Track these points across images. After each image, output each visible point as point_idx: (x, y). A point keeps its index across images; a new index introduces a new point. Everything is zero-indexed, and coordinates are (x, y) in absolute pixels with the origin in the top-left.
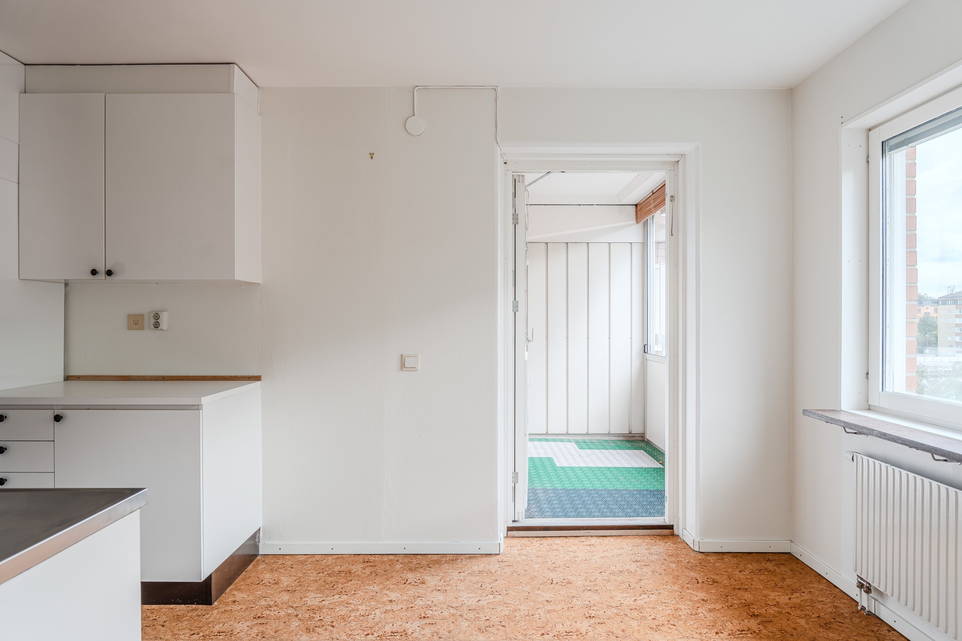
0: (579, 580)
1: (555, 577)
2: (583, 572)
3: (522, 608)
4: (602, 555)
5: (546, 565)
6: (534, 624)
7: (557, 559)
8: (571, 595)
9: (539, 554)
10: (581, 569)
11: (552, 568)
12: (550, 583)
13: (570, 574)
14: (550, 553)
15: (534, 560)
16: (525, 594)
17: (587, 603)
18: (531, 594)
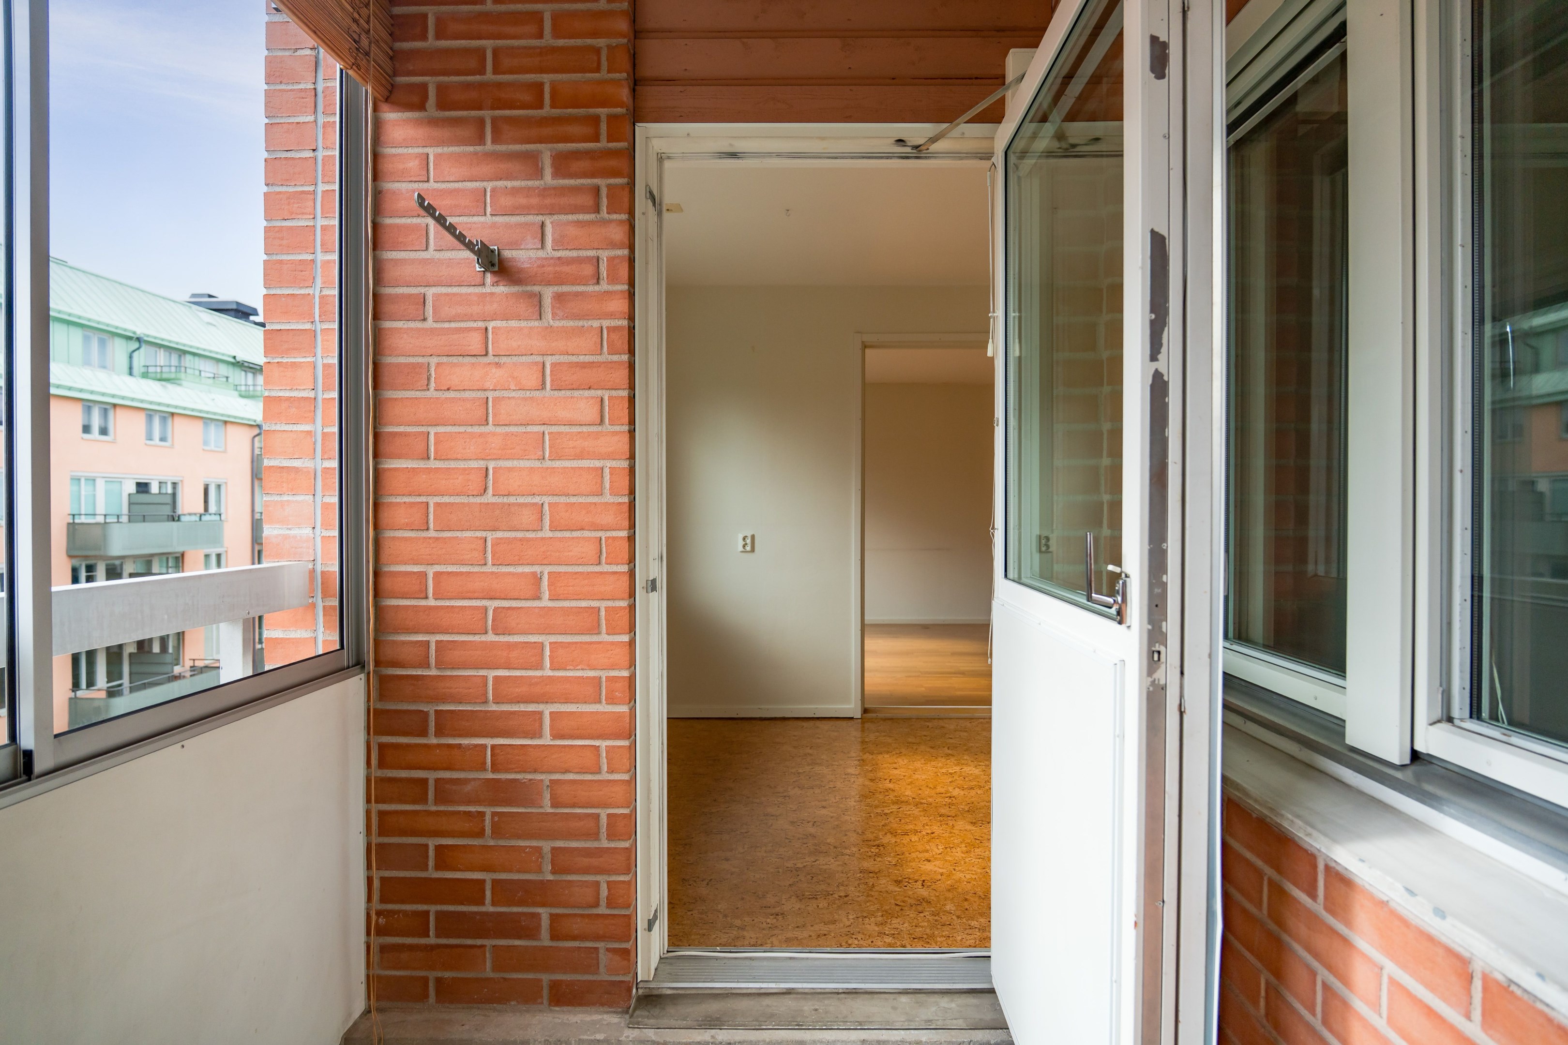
0: (883, 886)
1: (919, 890)
2: (875, 897)
3: (960, 855)
4: (832, 927)
5: (933, 909)
6: (943, 841)
7: (915, 920)
8: (898, 867)
9: (948, 929)
10: (876, 902)
11: (924, 904)
12: (926, 882)
13: (895, 893)
14: (928, 931)
15: (954, 917)
16: (960, 868)
17: (879, 859)
18: (952, 868)
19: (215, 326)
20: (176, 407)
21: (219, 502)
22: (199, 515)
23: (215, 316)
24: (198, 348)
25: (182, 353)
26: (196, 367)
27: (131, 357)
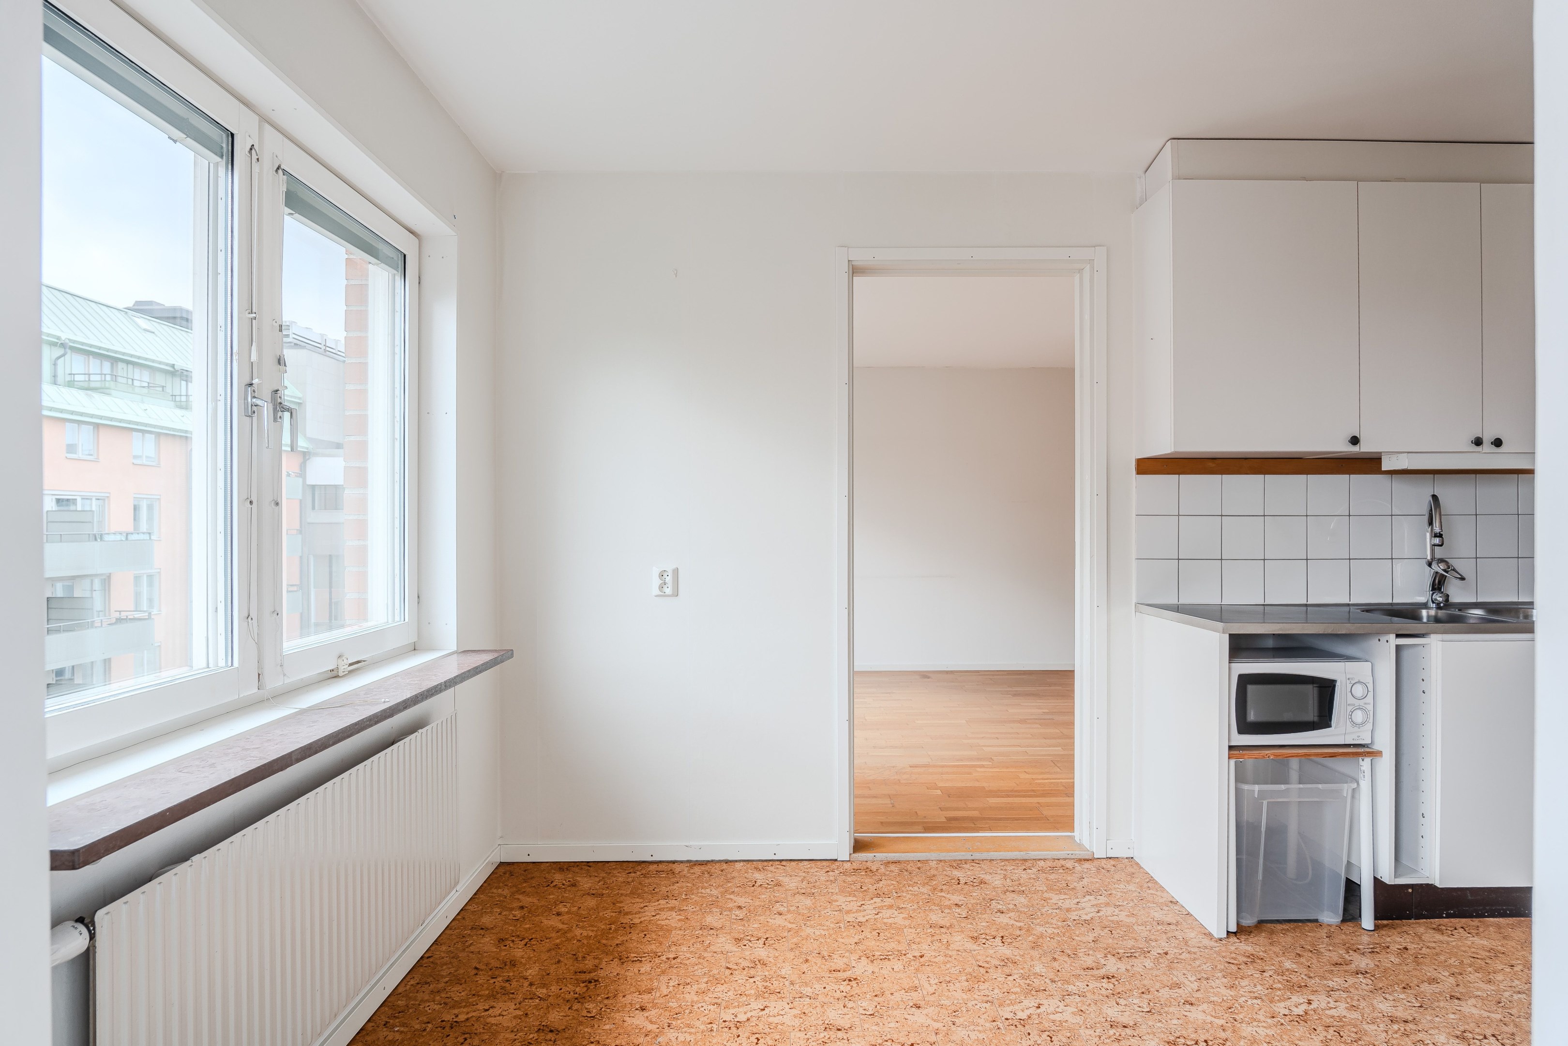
19: (154, 333)
20: (101, 417)
21: (150, 519)
22: (125, 534)
23: (163, 326)
24: (132, 356)
25: (114, 361)
26: (130, 376)
27: (55, 364)
